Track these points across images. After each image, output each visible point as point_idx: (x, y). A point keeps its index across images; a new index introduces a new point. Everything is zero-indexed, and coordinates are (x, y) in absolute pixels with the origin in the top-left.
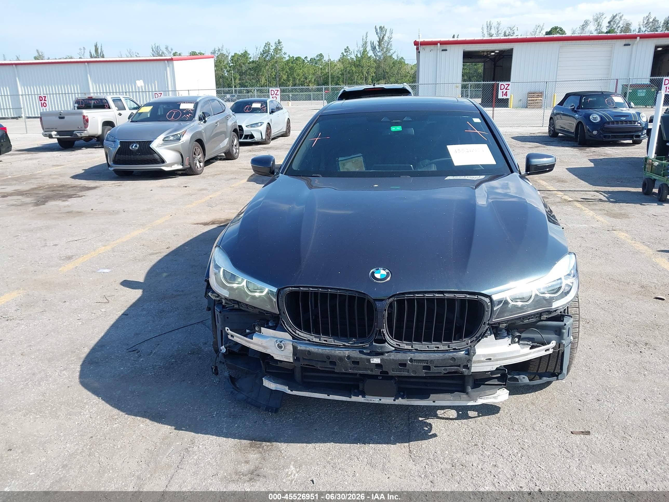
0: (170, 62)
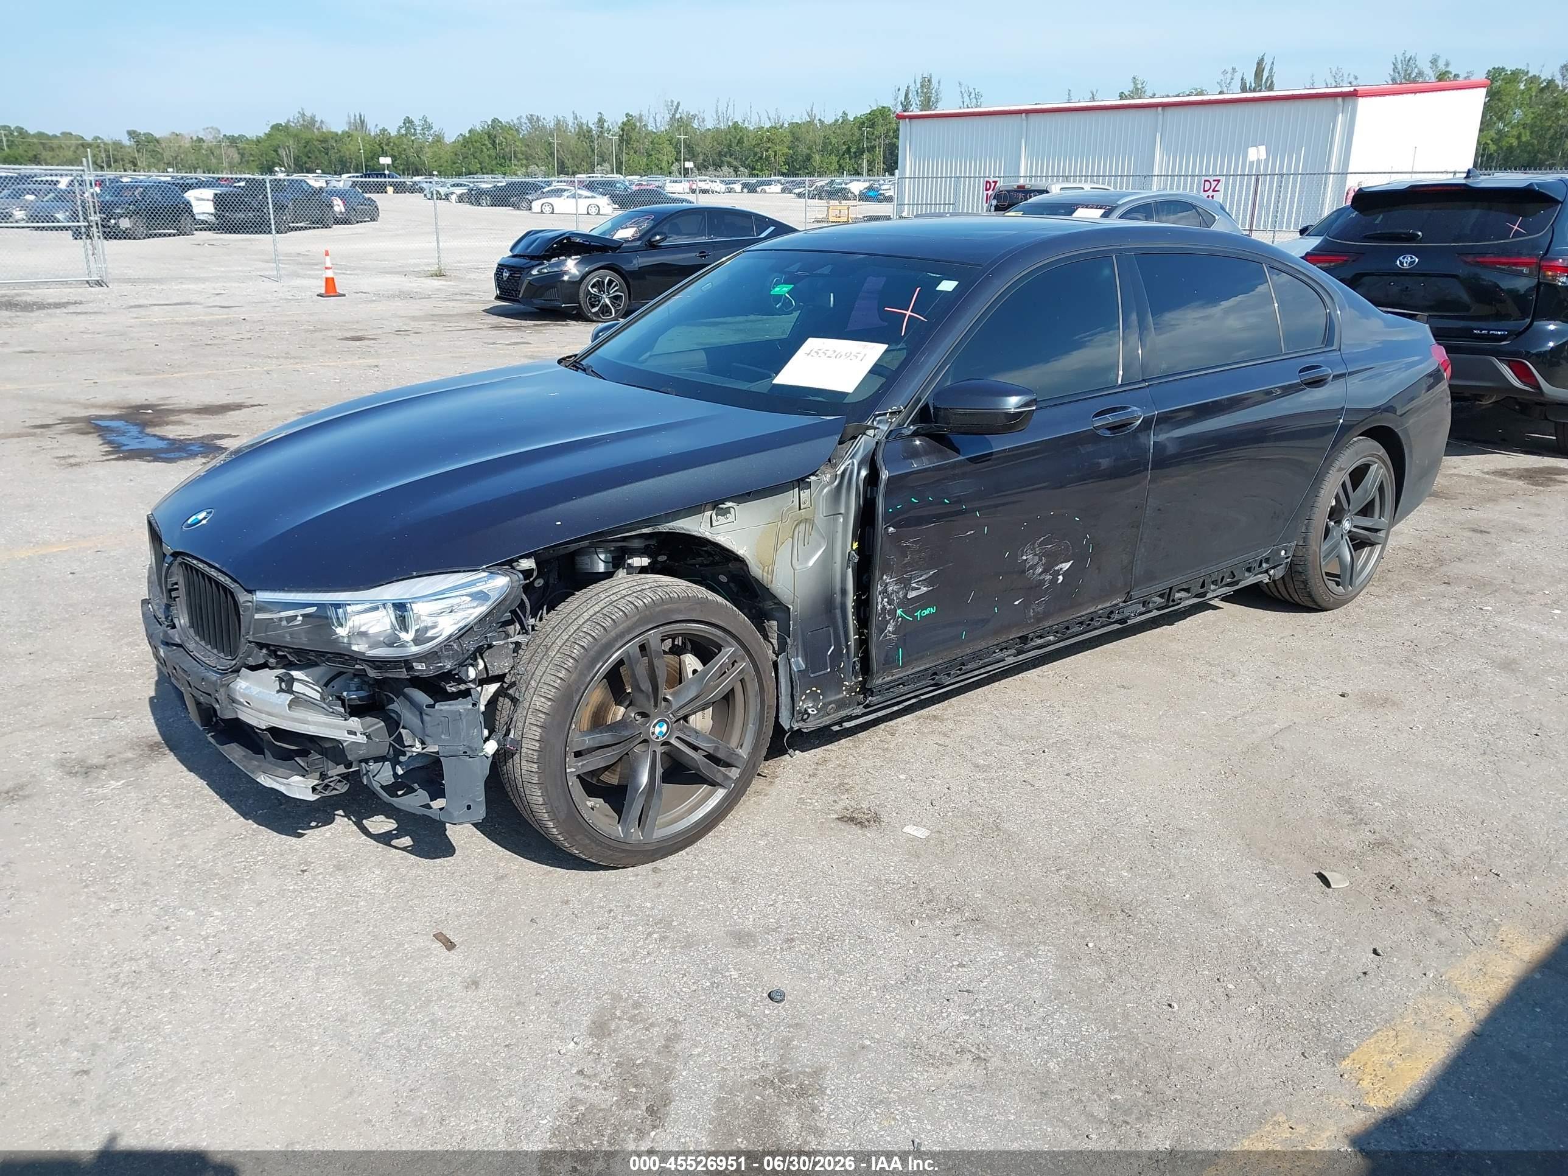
0: (1349, 100)
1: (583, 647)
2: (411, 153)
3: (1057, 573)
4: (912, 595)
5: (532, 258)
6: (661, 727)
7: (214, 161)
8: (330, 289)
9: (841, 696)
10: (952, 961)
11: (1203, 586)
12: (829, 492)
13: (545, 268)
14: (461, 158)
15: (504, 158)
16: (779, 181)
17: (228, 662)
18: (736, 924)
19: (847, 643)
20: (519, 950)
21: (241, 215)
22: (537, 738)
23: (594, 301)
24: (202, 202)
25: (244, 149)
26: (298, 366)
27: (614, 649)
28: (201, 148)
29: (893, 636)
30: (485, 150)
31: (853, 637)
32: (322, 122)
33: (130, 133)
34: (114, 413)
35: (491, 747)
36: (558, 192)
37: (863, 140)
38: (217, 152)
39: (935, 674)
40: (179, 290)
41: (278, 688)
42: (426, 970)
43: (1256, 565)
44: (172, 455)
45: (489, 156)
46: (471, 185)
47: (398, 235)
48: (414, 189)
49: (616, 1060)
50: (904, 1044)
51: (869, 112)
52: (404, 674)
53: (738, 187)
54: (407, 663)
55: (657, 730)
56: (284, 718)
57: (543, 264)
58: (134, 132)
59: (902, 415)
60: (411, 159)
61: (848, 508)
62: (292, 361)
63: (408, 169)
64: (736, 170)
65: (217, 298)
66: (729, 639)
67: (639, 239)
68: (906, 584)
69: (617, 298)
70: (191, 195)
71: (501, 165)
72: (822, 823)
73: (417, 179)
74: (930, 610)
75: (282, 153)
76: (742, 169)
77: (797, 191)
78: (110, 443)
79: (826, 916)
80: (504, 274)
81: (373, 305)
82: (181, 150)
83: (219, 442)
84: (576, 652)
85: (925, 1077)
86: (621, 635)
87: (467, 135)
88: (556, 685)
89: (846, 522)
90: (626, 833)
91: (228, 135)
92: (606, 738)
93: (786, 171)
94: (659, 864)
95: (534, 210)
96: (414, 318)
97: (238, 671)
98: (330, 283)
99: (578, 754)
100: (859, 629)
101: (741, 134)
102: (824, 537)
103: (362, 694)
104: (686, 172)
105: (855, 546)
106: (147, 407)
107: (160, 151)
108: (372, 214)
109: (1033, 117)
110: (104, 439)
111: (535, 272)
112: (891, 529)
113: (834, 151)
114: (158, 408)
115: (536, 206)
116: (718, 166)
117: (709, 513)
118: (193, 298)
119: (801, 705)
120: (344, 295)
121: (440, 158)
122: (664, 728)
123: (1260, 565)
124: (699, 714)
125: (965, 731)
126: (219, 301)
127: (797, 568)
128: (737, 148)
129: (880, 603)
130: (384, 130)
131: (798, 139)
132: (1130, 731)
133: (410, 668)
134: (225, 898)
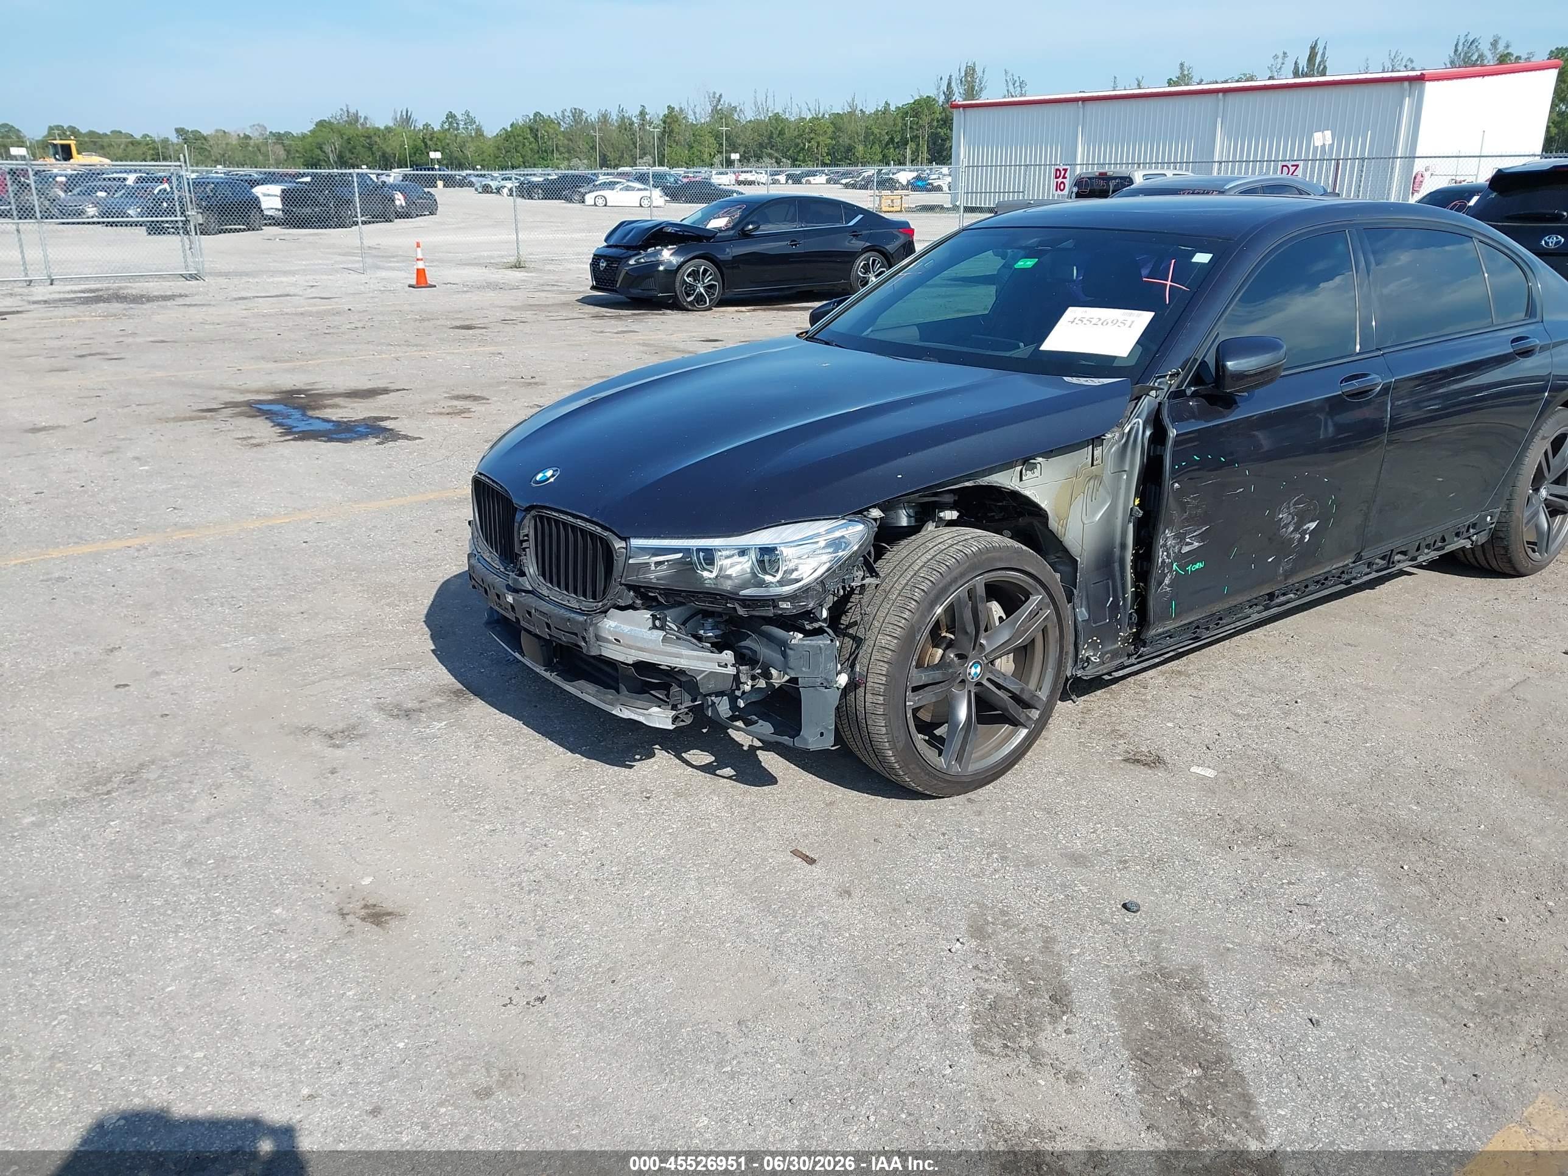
0: (1417, 84)
1: (923, 590)
2: (454, 147)
3: (1305, 532)
4: (1185, 549)
5: (628, 248)
6: (976, 668)
7: (261, 158)
8: (421, 280)
9: (1116, 646)
10: (1281, 880)
11: (1418, 549)
12: (1118, 449)
13: (643, 258)
14: (504, 152)
15: (546, 151)
16: (823, 172)
17: (588, 604)
18: (1066, 848)
19: (1124, 595)
20: (874, 865)
21: (308, 210)
22: (884, 673)
23: (690, 290)
24: (270, 197)
25: (290, 145)
26: (423, 353)
27: (949, 594)
28: (248, 145)
29: (1168, 589)
30: (527, 144)
31: (1130, 590)
32: (366, 118)
33: (178, 131)
34: (270, 397)
35: (843, 680)
36: (611, 185)
37: (906, 130)
38: (263, 149)
39: (1198, 627)
40: (273, 282)
41: (651, 625)
42: (797, 881)
43: (1464, 530)
44: (343, 436)
45: (531, 150)
46: (522, 179)
47: (460, 228)
48: (463, 183)
49: (1005, 958)
50: (1263, 947)
51: (912, 101)
52: (770, 612)
53: (782, 178)
54: (773, 601)
55: (973, 671)
56: (655, 652)
57: (640, 254)
58: (182, 129)
59: (1181, 377)
60: (456, 154)
61: (1132, 465)
62: (415, 348)
63: (452, 164)
64: (778, 162)
65: (313, 289)
66: (1038, 587)
67: (732, 229)
68: (1181, 538)
69: (711, 287)
70: (258, 191)
71: (543, 159)
72: (1111, 764)
73: (464, 173)
74: (1199, 565)
75: (328, 149)
76: (784, 160)
77: (844, 181)
78: (280, 425)
79: (1148, 842)
80: (601, 264)
81: (468, 295)
82: (229, 147)
83: (383, 424)
84: (918, 595)
85: (1297, 976)
86: (955, 580)
87: (509, 129)
88: (901, 625)
89: (1129, 479)
90: (949, 765)
91: (274, 131)
92: (937, 675)
93: (828, 162)
94: (971, 795)
95: (587, 203)
96: (512, 308)
97: (606, 612)
98: (421, 273)
99: (915, 689)
100: (1135, 582)
101: (782, 125)
102: (1108, 493)
103: (718, 632)
104: (730, 163)
105: (1137, 502)
106: (299, 392)
107: (209, 149)
108: (431, 208)
109: (1090, 105)
110: (273, 421)
111: (632, 262)
112: (1176, 485)
113: (877, 140)
114: (309, 393)
115: (589, 198)
116: (759, 158)
117: (1020, 467)
118: (292, 290)
119: (1084, 653)
120: (435, 286)
121: (483, 152)
122: (978, 670)
123: (1468, 531)
124: (1004, 658)
125: (1214, 684)
126: (314, 292)
127: (1086, 522)
128: (778, 139)
129: (1161, 556)
130: (427, 125)
131: (839, 129)
132: (1371, 684)
133: (775, 606)
134: (587, 820)
